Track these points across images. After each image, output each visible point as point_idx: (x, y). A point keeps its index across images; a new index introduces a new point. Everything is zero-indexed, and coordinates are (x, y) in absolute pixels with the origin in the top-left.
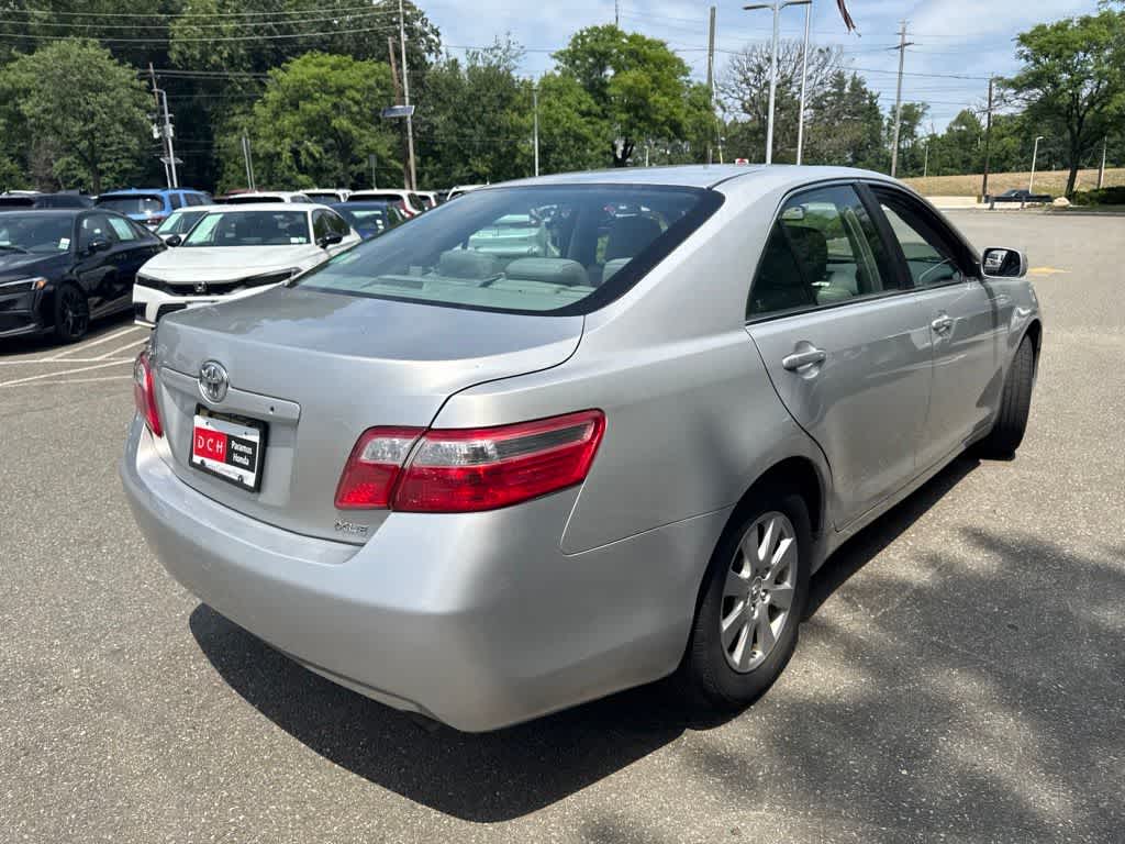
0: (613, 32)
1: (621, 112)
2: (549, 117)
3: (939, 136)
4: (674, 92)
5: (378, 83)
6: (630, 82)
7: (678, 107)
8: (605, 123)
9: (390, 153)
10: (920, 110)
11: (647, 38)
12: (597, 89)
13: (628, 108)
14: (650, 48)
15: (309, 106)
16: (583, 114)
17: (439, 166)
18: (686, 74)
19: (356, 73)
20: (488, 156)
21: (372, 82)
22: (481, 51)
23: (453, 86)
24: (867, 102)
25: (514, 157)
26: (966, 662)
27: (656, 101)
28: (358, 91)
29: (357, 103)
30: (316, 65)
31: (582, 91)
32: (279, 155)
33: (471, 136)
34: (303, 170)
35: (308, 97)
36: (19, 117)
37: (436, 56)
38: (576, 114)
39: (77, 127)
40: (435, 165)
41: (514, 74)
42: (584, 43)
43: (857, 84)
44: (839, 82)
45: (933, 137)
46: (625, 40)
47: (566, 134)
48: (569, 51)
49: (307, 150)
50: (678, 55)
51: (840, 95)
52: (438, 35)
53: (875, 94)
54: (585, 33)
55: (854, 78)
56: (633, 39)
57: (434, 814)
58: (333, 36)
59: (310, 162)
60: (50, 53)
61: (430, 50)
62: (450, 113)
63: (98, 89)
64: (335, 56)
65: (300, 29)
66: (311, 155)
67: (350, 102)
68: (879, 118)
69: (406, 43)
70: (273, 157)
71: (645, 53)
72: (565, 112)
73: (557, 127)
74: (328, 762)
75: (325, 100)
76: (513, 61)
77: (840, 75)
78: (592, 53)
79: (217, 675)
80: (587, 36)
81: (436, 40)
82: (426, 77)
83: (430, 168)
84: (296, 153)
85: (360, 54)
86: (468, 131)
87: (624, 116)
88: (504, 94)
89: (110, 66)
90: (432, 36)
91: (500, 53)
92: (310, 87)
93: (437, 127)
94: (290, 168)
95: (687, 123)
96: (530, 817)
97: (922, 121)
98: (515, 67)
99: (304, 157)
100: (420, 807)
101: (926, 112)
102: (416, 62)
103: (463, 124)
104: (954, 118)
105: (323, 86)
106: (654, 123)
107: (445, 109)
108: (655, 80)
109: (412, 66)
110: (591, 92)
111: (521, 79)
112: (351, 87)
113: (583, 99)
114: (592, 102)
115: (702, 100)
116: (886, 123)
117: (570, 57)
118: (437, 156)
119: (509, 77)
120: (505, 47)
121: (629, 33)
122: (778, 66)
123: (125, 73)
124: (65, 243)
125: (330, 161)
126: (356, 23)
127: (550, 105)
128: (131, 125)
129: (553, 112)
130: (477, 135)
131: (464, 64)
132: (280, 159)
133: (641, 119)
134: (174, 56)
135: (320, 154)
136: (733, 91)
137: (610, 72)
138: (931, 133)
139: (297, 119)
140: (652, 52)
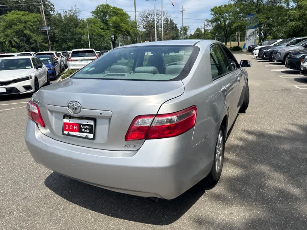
0: (108, 6)
1: (112, 28)
2: (91, 30)
3: (192, 34)
4: (127, 23)
5: (38, 20)
6: (114, 20)
7: (128, 27)
8: (108, 31)
9: (42, 41)
10: (187, 28)
11: (118, 8)
12: (105, 22)
13: (114, 27)
14: (119, 11)
15: (16, 27)
16: (102, 29)
17: (57, 44)
18: (129, 18)
19: (30, 17)
20: (72, 41)
21: (36, 19)
22: (68, 11)
23: (60, 21)
24: (174, 26)
25: (81, 41)
27: (122, 25)
28: (31, 22)
29: (31, 26)
30: (16, 14)
31: (101, 23)
32: (5, 42)
33: (67, 36)
34: (13, 47)
35: (15, 24)
37: (54, 12)
38: (100, 29)
40: (56, 44)
41: (78, 18)
42: (100, 9)
43: (171, 21)
44: (167, 21)
45: (191, 35)
46: (111, 8)
47: (97, 34)
48: (95, 11)
49: (14, 41)
50: (127, 13)
51: (168, 24)
52: (53, 6)
53: (176, 24)
54: (100, 6)
55: (170, 20)
56: (114, 8)
57: (152, 226)
58: (19, 6)
59: (16, 44)
61: (51, 11)
62: (60, 29)
64: (22, 12)
65: (8, 3)
66: (16, 42)
67: (29, 26)
68: (178, 30)
69: (43, 8)
70: (3, 43)
71: (117, 12)
72: (96, 28)
73: (95, 33)
75: (21, 25)
76: (78, 14)
77: (167, 19)
78: (103, 12)
80: (100, 7)
81: (53, 7)
82: (51, 18)
83: (55, 45)
84: (10, 42)
85: (31, 11)
86: (66, 34)
87: (113, 29)
88: (76, 24)
90: (51, 6)
91: (73, 11)
92: (15, 21)
93: (56, 33)
94: (9, 46)
95: (131, 31)
97: (188, 31)
98: (78, 16)
99: (13, 43)
100: (146, 224)
101: (189, 28)
102: (47, 14)
103: (64, 32)
104: (195, 30)
105: (20, 21)
106: (122, 32)
107: (58, 28)
108: (121, 19)
110: (103, 23)
111: (80, 19)
112: (29, 21)
113: (101, 25)
114: (104, 26)
115: (134, 25)
116: (179, 31)
117: (96, 13)
118: (57, 42)
119: (77, 18)
120: (75, 10)
121: (113, 6)
122: (152, 16)
125: (22, 44)
127: (92, 26)
129: (93, 28)
130: (69, 35)
131: (63, 15)
132: (5, 44)
133: (118, 30)
135: (18, 41)
136: (140, 23)
137: (108, 17)
138: (190, 34)
139: (12, 31)
140: (119, 12)
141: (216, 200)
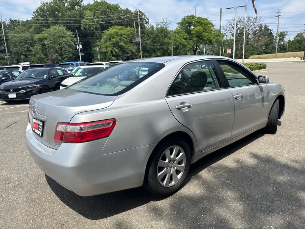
0: (193, 17)
1: (195, 38)
2: (175, 40)
3: (291, 41)
4: (210, 32)
5: (131, 33)
6: (197, 30)
7: (211, 36)
8: (191, 41)
9: (136, 51)
10: (285, 33)
11: (202, 18)
12: (189, 32)
13: (197, 37)
14: (203, 20)
15: (113, 40)
16: (185, 39)
17: (148, 54)
18: (213, 27)
19: (126, 30)
20: (161, 51)
21: (129, 33)
22: (159, 23)
23: (152, 33)
24: (269, 32)
25: (168, 51)
26: (233, 189)
27: (205, 35)
28: (126, 35)
29: (126, 38)
30: (115, 29)
31: (185, 33)
32: (108, 52)
33: (156, 46)
34: (113, 56)
35: (113, 37)
36: (44, 45)
37: (148, 25)
38: (183, 39)
39: (57, 47)
40: (147, 54)
41: (168, 29)
42: (185, 20)
43: (266, 27)
44: (261, 27)
45: (289, 41)
46: (196, 19)
47: (181, 44)
48: (181, 22)
49: (115, 51)
50: (211, 22)
51: (261, 30)
52: (148, 19)
53: (271, 29)
54: (185, 17)
55: (265, 25)
56: (198, 18)
58: (121, 21)
59: (115, 54)
60: (52, 29)
61: (146, 24)
62: (151, 40)
63: (63, 37)
64: (120, 26)
65: (113, 20)
66: (116, 52)
67: (124, 38)
68: (273, 36)
69: (140, 22)
70: (106, 53)
71: (202, 22)
72: (180, 38)
73: (178, 42)
74: (63, 203)
75: (117, 38)
76: (168, 25)
77: (261, 25)
78: (187, 22)
79: (46, 181)
80: (186, 18)
81: (148, 21)
82: (145, 31)
83: (146, 54)
84: (112, 52)
86: (156, 44)
88: (165, 34)
89: (65, 31)
90: (147, 20)
91: (164, 23)
92: (114, 35)
93: (148, 44)
94: (110, 56)
95: (214, 40)
96: (103, 219)
97: (286, 36)
98: (169, 27)
100: (79, 215)
101: (287, 34)
102: (142, 27)
103: (154, 43)
104: (296, 35)
105: (117, 34)
106: (204, 40)
108: (204, 29)
109: (141, 28)
110: (187, 33)
111: (170, 30)
112: (124, 34)
113: (185, 35)
114: (187, 36)
115: (219, 34)
116: (275, 37)
117: (181, 24)
118: (148, 51)
119: (167, 29)
120: (166, 22)
121: (197, 17)
122: (242, 23)
123: (69, 33)
124: (45, 76)
125: (120, 54)
126: (127, 18)
127: (176, 37)
128: (70, 46)
129: (177, 38)
130: (158, 46)
131: (155, 27)
132: (108, 53)
133: (201, 39)
134: (82, 28)
135: (118, 51)
136: (229, 31)
137: (192, 27)
138: (289, 40)
139: (110, 43)
140: (203, 22)
141: (152, 211)
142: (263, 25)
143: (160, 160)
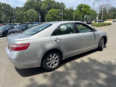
0: (83, 4)
4: (89, 10)
5: (58, 11)
6: (84, 9)
8: (81, 14)
9: (60, 18)
18: (91, 8)
22: (70, 7)
23: (67, 11)
24: (115, 10)
27: (87, 11)
30: (52, 10)
34: (52, 20)
35: (52, 13)
36: (27, 16)
37: (65, 8)
38: (78, 13)
39: (31, 17)
44: (112, 8)
49: (53, 18)
52: (66, 6)
54: (79, 5)
58: (55, 7)
60: (30, 10)
62: (67, 14)
63: (33, 13)
64: (54, 9)
65: (52, 6)
69: (62, 7)
70: (49, 19)
71: (86, 6)
73: (76, 15)
77: (112, 7)
85: (57, 9)
87: (83, 13)
88: (72, 11)
89: (34, 11)
93: (65, 15)
95: (91, 13)
105: (53, 12)
106: (87, 14)
108: (87, 9)
109: (63, 9)
112: (56, 12)
114: (80, 12)
115: (93, 11)
117: (78, 7)
118: (65, 18)
119: (73, 9)
120: (72, 7)
122: (104, 6)
123: (36, 12)
124: (24, 28)
126: (58, 5)
128: (36, 16)
129: (76, 13)
130: (69, 16)
131: (68, 9)
133: (85, 13)
134: (41, 10)
137: (82, 9)
141: (44, 76)
142: (113, 7)
143: (48, 58)
